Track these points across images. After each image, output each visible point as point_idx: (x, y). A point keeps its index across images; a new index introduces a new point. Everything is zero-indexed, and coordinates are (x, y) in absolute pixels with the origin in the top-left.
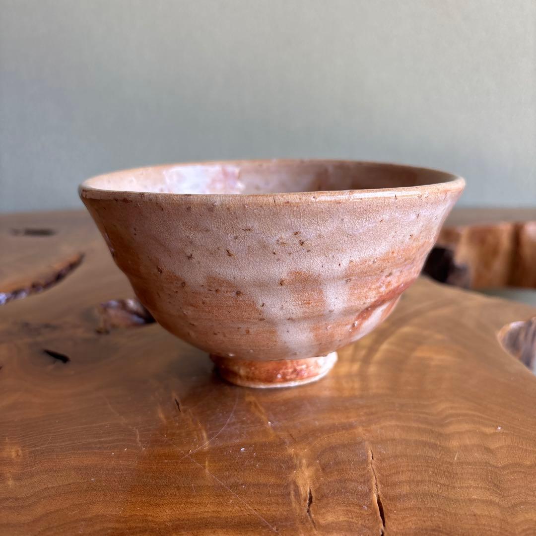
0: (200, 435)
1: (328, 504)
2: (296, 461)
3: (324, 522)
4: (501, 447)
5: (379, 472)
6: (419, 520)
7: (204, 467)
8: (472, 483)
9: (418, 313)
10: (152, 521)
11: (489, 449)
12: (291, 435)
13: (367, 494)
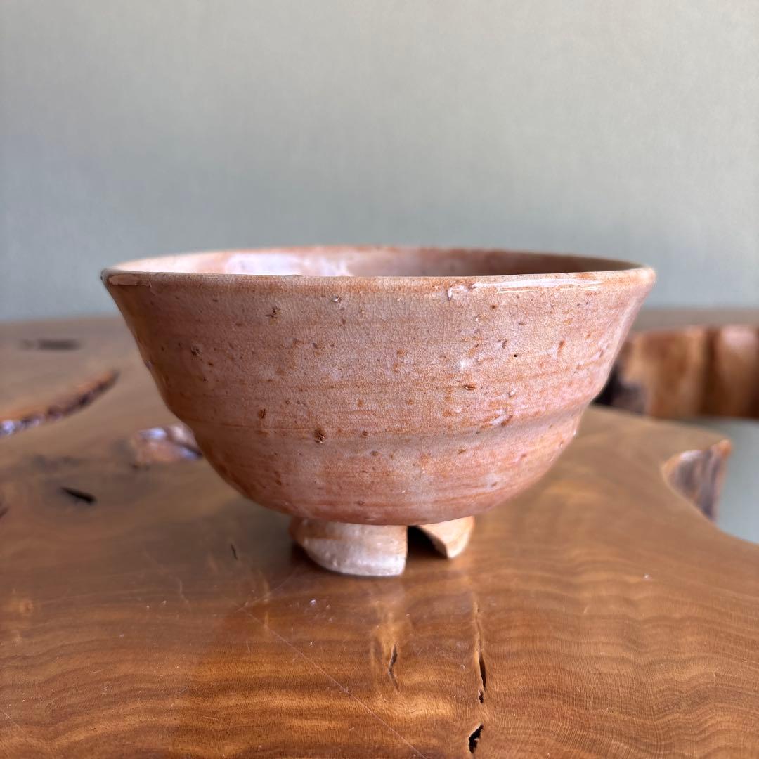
0: (260, 586)
2: (380, 615)
3: (409, 683)
4: (646, 598)
5: (485, 627)
6: (529, 680)
7: (263, 622)
10: (194, 681)
11: (630, 599)
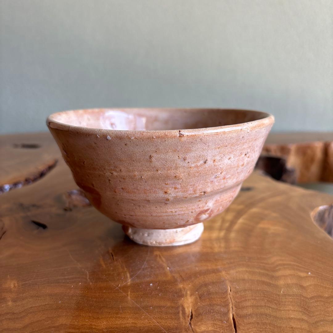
0: (126, 275)
1: (202, 319)
2: (184, 292)
3: (200, 331)
4: (310, 285)
5: (234, 300)
6: (258, 330)
7: (128, 295)
8: (291, 307)
9: (262, 200)
10: (95, 328)
11: (303, 286)
12: (181, 276)
13: (227, 314)
